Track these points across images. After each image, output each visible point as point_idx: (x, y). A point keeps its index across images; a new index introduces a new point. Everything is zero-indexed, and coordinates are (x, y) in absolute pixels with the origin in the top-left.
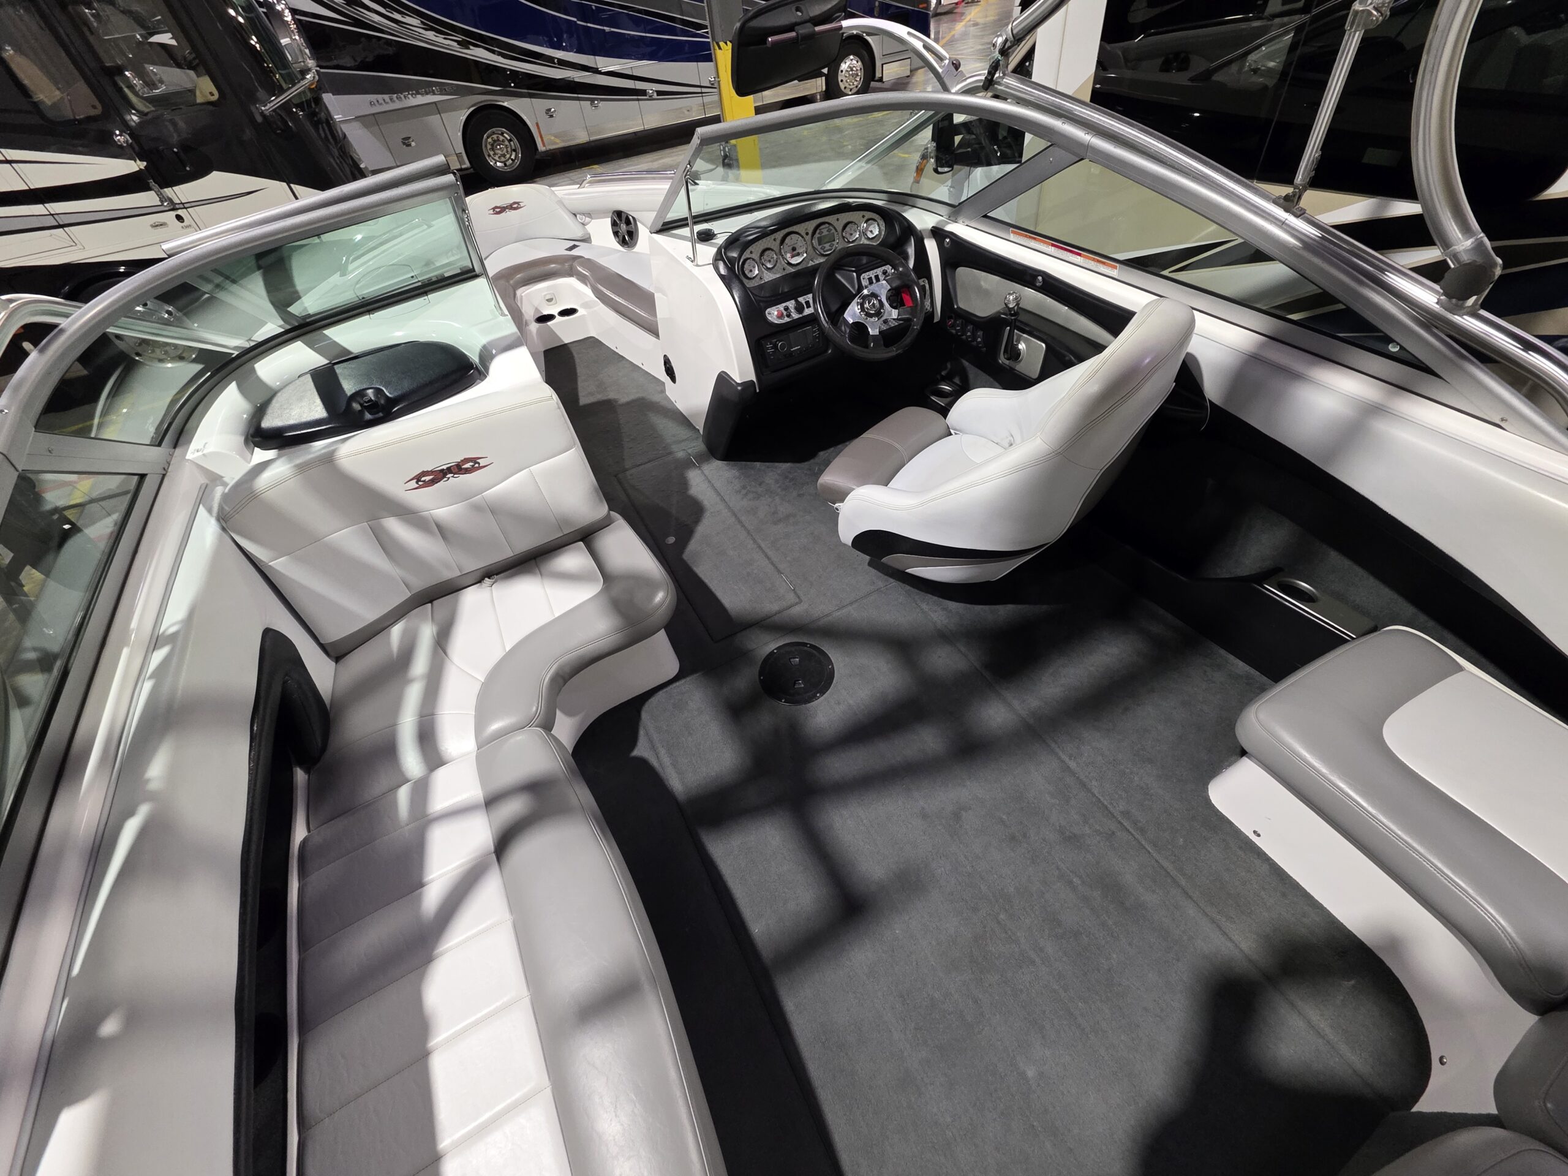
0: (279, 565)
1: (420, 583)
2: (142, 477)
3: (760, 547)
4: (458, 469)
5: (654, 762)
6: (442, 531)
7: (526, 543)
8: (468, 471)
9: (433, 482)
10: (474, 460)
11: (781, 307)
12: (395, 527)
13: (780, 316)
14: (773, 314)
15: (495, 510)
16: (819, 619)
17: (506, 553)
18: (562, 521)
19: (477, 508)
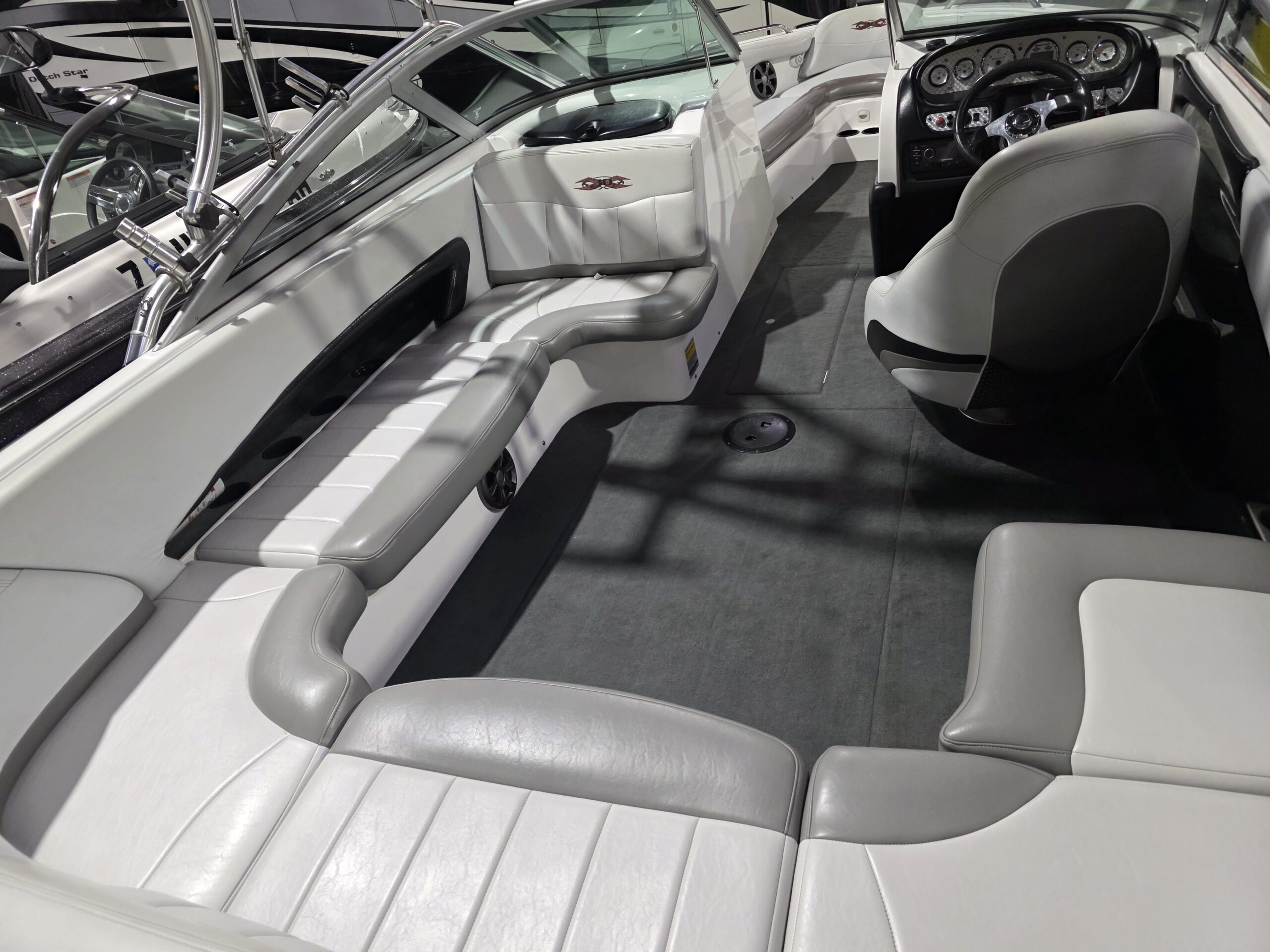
0: (488, 207)
1: (559, 260)
2: (458, 136)
3: (833, 348)
4: (609, 183)
5: (615, 439)
6: (583, 225)
7: (633, 256)
8: (615, 186)
9: (592, 187)
10: (621, 179)
11: (945, 115)
12: (559, 210)
13: (941, 123)
14: (933, 121)
15: (620, 221)
16: (818, 409)
17: (615, 259)
18: (663, 248)
19: (611, 216)
